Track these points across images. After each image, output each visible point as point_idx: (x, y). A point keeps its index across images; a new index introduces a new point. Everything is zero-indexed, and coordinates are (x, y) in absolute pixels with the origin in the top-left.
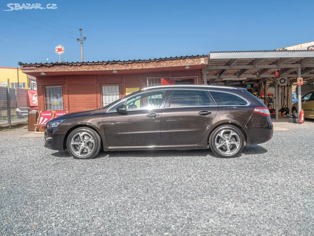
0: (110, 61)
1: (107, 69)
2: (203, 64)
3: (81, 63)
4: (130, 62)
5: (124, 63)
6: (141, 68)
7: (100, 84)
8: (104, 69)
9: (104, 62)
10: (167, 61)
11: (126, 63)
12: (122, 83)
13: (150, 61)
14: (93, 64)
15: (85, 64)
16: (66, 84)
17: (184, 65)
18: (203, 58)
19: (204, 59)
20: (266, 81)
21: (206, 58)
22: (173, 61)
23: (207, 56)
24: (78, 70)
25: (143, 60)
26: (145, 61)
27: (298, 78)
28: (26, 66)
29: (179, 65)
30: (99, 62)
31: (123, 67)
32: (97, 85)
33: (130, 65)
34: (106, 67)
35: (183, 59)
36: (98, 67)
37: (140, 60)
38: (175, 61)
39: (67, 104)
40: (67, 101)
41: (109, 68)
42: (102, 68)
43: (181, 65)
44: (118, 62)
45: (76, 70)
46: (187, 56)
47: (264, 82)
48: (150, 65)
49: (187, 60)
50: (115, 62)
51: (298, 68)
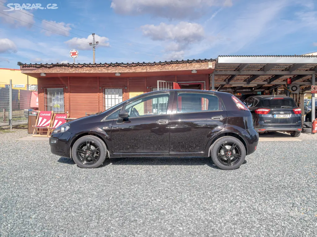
0: (113, 63)
1: (109, 72)
2: (210, 69)
3: (83, 64)
4: (133, 65)
5: (128, 65)
6: (145, 71)
8: (106, 72)
9: (106, 64)
10: (173, 65)
11: (129, 65)
12: (126, 87)
13: (154, 64)
14: (95, 65)
15: (87, 66)
16: (68, 87)
17: (191, 69)
18: (210, 62)
19: (212, 63)
20: (277, 88)
21: (215, 62)
22: (179, 65)
23: (215, 60)
24: (79, 72)
25: (148, 63)
26: (150, 64)
27: (312, 86)
28: (26, 66)
29: (186, 69)
30: (101, 64)
31: (126, 70)
32: (99, 89)
33: (133, 68)
34: (108, 70)
35: (189, 63)
36: (100, 69)
37: (144, 63)
38: (181, 65)
39: (68, 107)
40: (68, 104)
41: (111, 70)
42: (104, 71)
43: (187, 69)
44: (121, 64)
45: (77, 72)
46: (194, 60)
47: (275, 89)
48: (154, 68)
49: (194, 64)
50: (117, 65)
51: (312, 75)
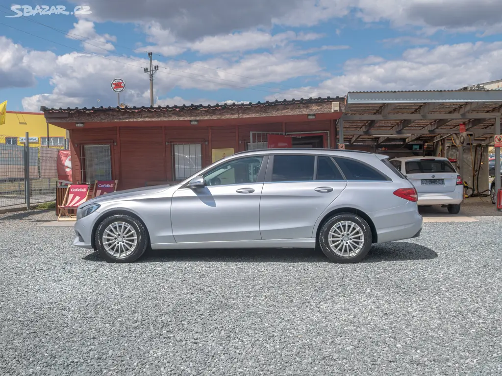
0: (186, 105)
1: (181, 119)
2: (336, 112)
3: (140, 108)
4: (218, 108)
5: (210, 109)
6: (236, 117)
7: (171, 142)
8: (177, 119)
9: (176, 107)
10: (278, 106)
12: (207, 141)
13: (250, 106)
14: (159, 110)
15: (147, 110)
16: (116, 142)
17: (306, 113)
18: (336, 101)
19: (338, 103)
21: (342, 102)
22: (288, 106)
23: (343, 99)
25: (240, 104)
26: (243, 107)
27: (495, 136)
28: (53, 112)
30: (168, 107)
31: (207, 115)
32: (166, 144)
33: (217, 112)
34: (179, 116)
35: (304, 104)
36: (167, 115)
37: (234, 104)
38: (291, 106)
40: (117, 170)
41: (184, 117)
42: (173, 117)
43: (300, 113)
44: (198, 107)
45: (132, 120)
46: (311, 99)
47: (441, 140)
48: (250, 113)
49: (311, 105)
50: (193, 108)
51: (495, 118)
